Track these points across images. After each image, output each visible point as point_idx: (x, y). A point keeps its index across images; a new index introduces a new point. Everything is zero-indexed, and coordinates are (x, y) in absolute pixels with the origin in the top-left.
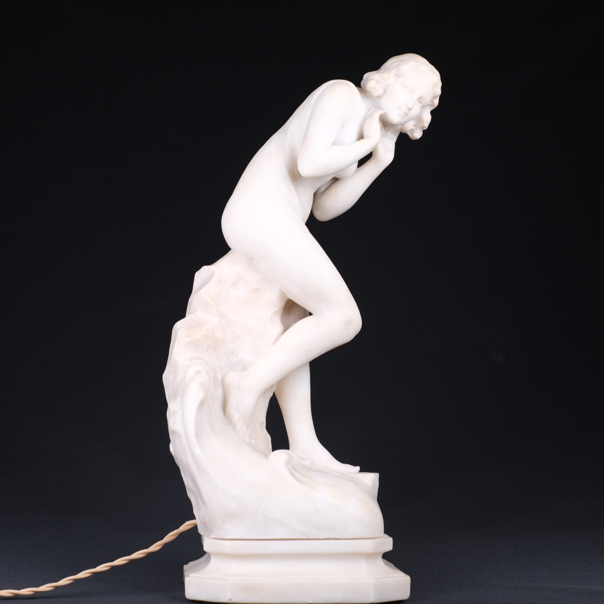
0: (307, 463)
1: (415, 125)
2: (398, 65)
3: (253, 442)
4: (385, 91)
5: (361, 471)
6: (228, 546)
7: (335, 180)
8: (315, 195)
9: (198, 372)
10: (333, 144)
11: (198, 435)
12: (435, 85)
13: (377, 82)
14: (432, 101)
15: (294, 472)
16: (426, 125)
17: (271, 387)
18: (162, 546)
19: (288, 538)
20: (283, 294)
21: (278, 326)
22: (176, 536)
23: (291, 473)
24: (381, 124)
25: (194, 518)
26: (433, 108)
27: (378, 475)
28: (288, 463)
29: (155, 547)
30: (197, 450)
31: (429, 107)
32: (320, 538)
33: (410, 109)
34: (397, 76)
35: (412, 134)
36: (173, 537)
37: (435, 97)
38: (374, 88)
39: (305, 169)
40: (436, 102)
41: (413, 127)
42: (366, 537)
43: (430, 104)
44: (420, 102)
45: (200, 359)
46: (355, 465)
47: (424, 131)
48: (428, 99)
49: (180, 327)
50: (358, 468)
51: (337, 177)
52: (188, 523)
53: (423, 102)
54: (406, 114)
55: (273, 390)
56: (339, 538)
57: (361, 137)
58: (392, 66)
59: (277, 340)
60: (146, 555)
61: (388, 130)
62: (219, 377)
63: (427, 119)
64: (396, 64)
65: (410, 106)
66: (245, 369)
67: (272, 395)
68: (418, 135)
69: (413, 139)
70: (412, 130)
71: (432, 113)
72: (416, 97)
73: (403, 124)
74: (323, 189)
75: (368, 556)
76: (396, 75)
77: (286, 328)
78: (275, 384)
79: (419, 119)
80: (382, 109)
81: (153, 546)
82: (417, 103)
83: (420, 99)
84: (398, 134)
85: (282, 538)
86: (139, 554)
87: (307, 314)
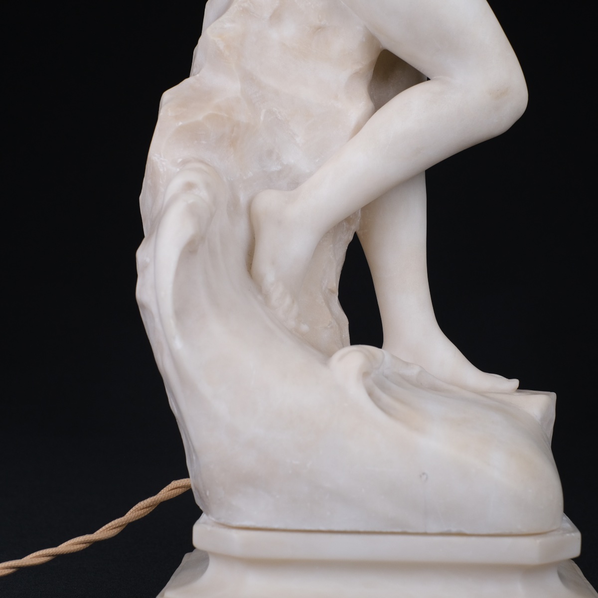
0: (413, 372)
3: (305, 328)
5: (522, 387)
6: (237, 541)
9: (190, 186)
11: (180, 313)
15: (378, 392)
17: (348, 220)
18: (122, 528)
19: (362, 529)
20: (371, 39)
22: (151, 509)
23: (371, 394)
27: (553, 395)
28: (365, 374)
29: (105, 532)
30: (178, 344)
32: (429, 531)
36: (142, 512)
42: (525, 531)
45: (202, 162)
46: (509, 376)
50: (515, 383)
52: (175, 484)
55: (354, 228)
56: (468, 532)
59: (358, 128)
60: (88, 545)
67: (351, 238)
75: (529, 571)
81: (104, 528)
85: (348, 528)
86: (73, 544)
87: (418, 77)
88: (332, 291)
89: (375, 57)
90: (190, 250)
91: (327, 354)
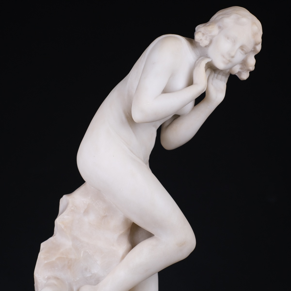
1: (241, 68)
4: (211, 42)
7: (176, 117)
12: (255, 35)
13: (203, 34)
14: (255, 48)
16: (252, 68)
26: (256, 54)
33: (233, 57)
35: (240, 76)
37: (256, 44)
38: (201, 40)
40: (259, 48)
41: (240, 70)
43: (253, 50)
44: (242, 50)
47: (251, 73)
48: (250, 47)
51: (178, 114)
53: (245, 49)
54: (230, 61)
58: (217, 19)
61: (219, 74)
62: (75, 289)
63: (252, 62)
64: (221, 17)
65: (233, 54)
66: (97, 282)
68: (245, 76)
69: (242, 80)
70: (239, 72)
71: (256, 57)
72: (238, 46)
73: (231, 69)
76: (220, 27)
79: (244, 63)
80: (209, 58)
82: (240, 50)
83: (242, 48)
84: (228, 76)
89: (129, 226)
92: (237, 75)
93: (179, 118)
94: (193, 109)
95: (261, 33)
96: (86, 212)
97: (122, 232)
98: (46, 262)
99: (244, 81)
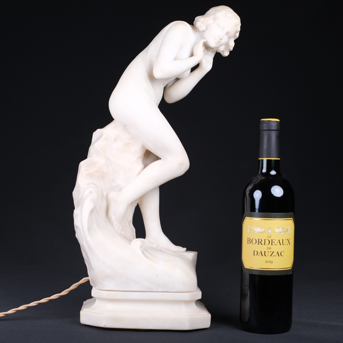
0: (155, 246)
1: (225, 48)
2: (215, 13)
3: (123, 233)
4: (207, 28)
6: (105, 294)
7: (177, 79)
8: (165, 88)
9: (91, 192)
10: (175, 59)
11: (89, 230)
12: (236, 25)
13: (202, 22)
14: (235, 34)
15: (145, 252)
16: (232, 49)
17: (136, 200)
18: (69, 292)
19: (140, 291)
20: (143, 147)
21: (140, 165)
22: (77, 286)
23: (143, 253)
24: (204, 48)
25: (88, 276)
26: (236, 39)
27: (196, 253)
28: (141, 247)
29: (64, 293)
30: (89, 238)
31: (233, 37)
32: (159, 291)
33: (221, 39)
34: (214, 19)
35: (223, 53)
36: (75, 287)
37: (237, 32)
38: (200, 26)
39: (157, 74)
40: (238, 35)
41: (224, 49)
42: (185, 291)
43: (234, 36)
44: (227, 35)
45: (93, 184)
47: (230, 52)
48: (232, 33)
49: (83, 165)
50: (185, 249)
51: (179, 78)
52: (84, 279)
53: (229, 35)
54: (219, 42)
55: (137, 202)
56: (170, 291)
57: (192, 55)
58: (211, 13)
59: (139, 173)
60: (59, 297)
61: (209, 51)
62: (105, 194)
63: (232, 44)
64: (214, 12)
65: (221, 37)
66: (120, 190)
67: (136, 205)
68: (226, 54)
69: (224, 56)
70: (223, 51)
71: (235, 41)
72: (225, 32)
73: (218, 48)
74: (170, 85)
75: (187, 302)
77: (145, 166)
78: (138, 199)
79: (227, 44)
80: (205, 39)
82: (226, 35)
83: (227, 33)
84: (215, 53)
85: (136, 290)
86: (55, 296)
87: (158, 158)
88: (130, 221)
89: (144, 152)
90: (92, 211)
91: (130, 241)
92: (221, 53)
93: (179, 81)
94: (190, 74)
95: (240, 25)
96: (115, 140)
97: (139, 155)
98: (87, 173)
99: (226, 57)
